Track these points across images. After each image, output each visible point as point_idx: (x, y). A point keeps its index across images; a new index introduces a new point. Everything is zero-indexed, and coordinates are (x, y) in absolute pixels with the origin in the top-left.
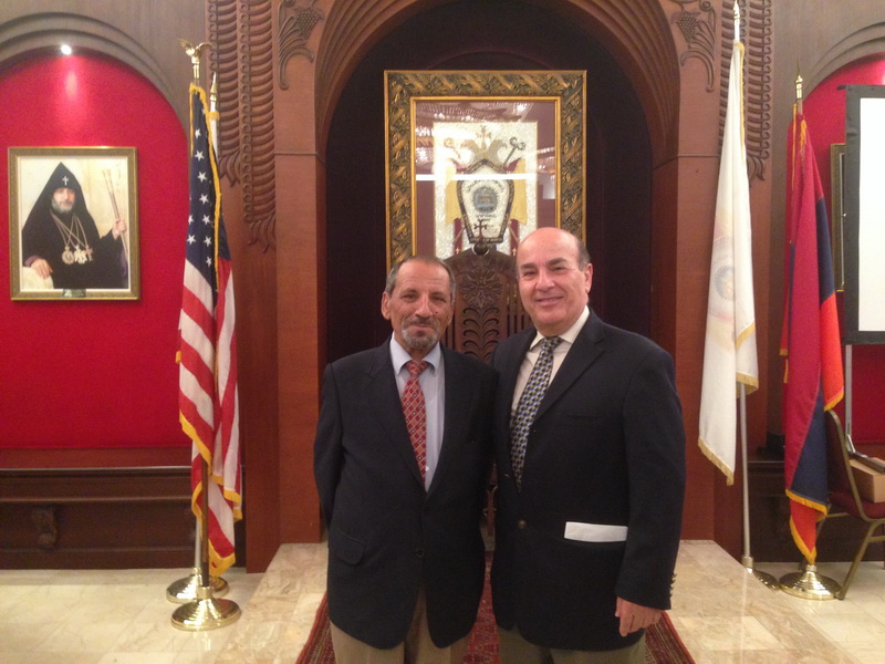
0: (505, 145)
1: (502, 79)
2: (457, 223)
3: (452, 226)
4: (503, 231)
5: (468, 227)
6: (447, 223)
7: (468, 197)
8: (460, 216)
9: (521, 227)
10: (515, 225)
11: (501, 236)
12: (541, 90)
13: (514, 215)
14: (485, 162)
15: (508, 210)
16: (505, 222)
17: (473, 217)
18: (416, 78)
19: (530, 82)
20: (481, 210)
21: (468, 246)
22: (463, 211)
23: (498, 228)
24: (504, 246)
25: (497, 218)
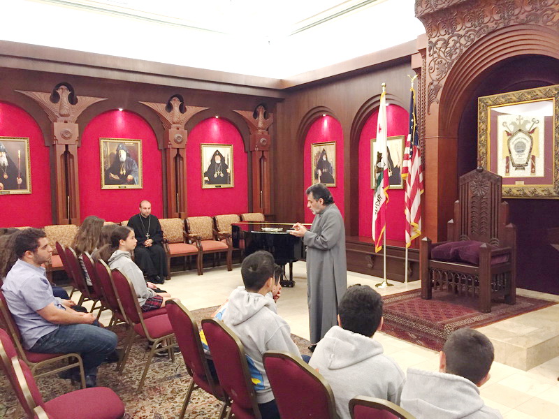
0: (529, 122)
1: (526, 94)
2: (507, 158)
3: (505, 160)
4: (528, 161)
5: (512, 160)
6: (503, 159)
7: (512, 147)
8: (508, 155)
9: (537, 159)
10: (533, 158)
11: (527, 163)
12: (543, 96)
13: (532, 154)
14: (520, 130)
15: (530, 152)
16: (528, 156)
17: (515, 155)
18: (489, 99)
19: (539, 93)
20: (518, 152)
21: (512, 168)
22: (510, 153)
23: (526, 160)
24: (528, 168)
25: (525, 156)
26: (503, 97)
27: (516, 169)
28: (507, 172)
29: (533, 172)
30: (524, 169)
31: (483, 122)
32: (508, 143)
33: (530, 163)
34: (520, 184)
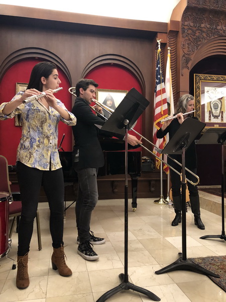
3: (208, 112)
5: (212, 113)
7: (212, 105)
8: (210, 110)
13: (222, 110)
18: (202, 76)
20: (215, 108)
25: (218, 111)
27: (214, 118)
28: (210, 120)
29: (222, 120)
30: (218, 118)
33: (220, 115)
34: (216, 126)
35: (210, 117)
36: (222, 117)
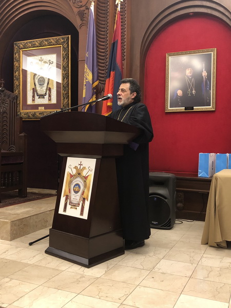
0: (47, 63)
1: (44, 41)
2: (33, 89)
4: (46, 92)
5: (36, 91)
6: (31, 90)
7: (36, 81)
8: (34, 87)
9: (52, 91)
10: (50, 89)
11: (46, 93)
12: (55, 43)
13: (50, 86)
15: (48, 83)
16: (47, 88)
17: (38, 88)
19: (52, 41)
20: (40, 85)
21: (36, 97)
22: (35, 86)
23: (45, 91)
24: (47, 97)
25: (45, 88)
26: (30, 42)
27: (39, 98)
28: (33, 100)
29: (50, 100)
30: (44, 98)
31: (17, 61)
32: (34, 79)
33: (47, 93)
34: (41, 109)
35: (34, 96)
36: (50, 96)
